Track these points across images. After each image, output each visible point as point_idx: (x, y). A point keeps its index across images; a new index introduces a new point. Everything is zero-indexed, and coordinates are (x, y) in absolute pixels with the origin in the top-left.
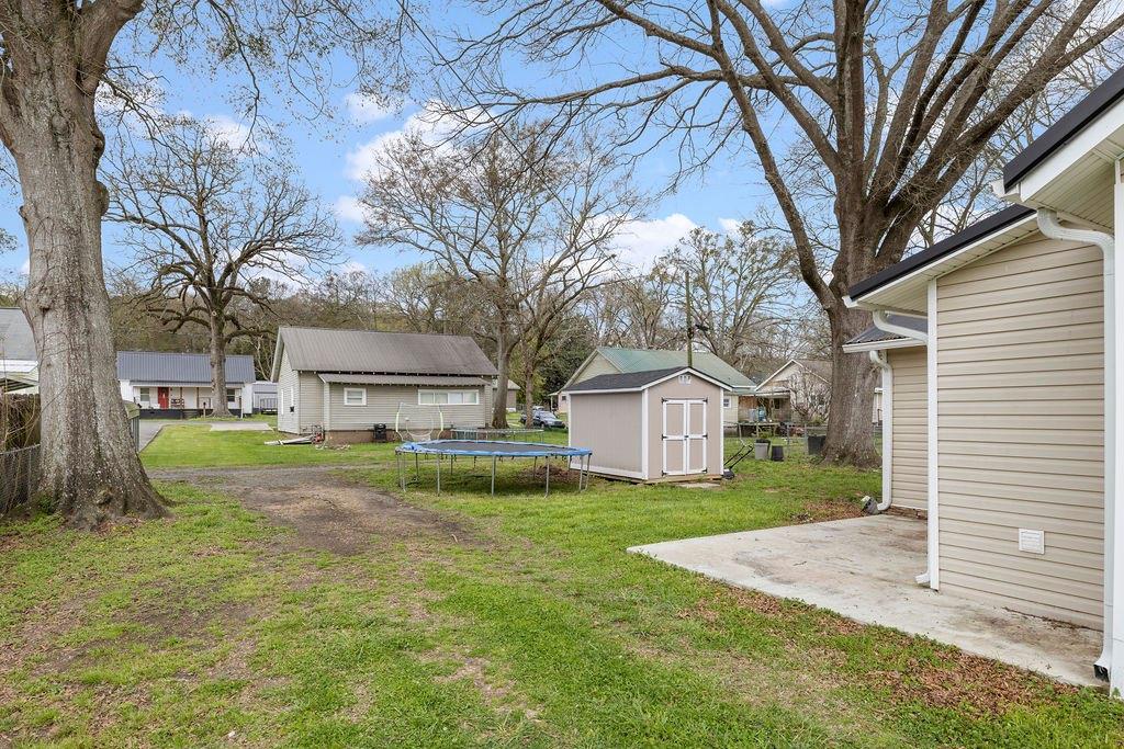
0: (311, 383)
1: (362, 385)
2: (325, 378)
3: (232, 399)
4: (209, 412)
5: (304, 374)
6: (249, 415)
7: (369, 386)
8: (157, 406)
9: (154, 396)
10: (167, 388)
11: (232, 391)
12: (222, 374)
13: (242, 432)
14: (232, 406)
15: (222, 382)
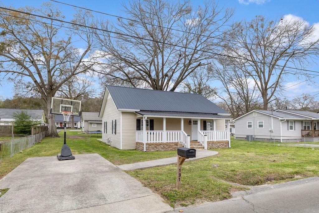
0: (87, 123)
1: (96, 123)
2: (89, 122)
3: (75, 125)
4: (70, 128)
5: (85, 121)
6: (79, 128)
7: (97, 123)
8: (60, 126)
9: (59, 124)
10: (62, 123)
11: (75, 123)
12: (73, 120)
13: (75, 132)
14: (76, 126)
15: (73, 122)
